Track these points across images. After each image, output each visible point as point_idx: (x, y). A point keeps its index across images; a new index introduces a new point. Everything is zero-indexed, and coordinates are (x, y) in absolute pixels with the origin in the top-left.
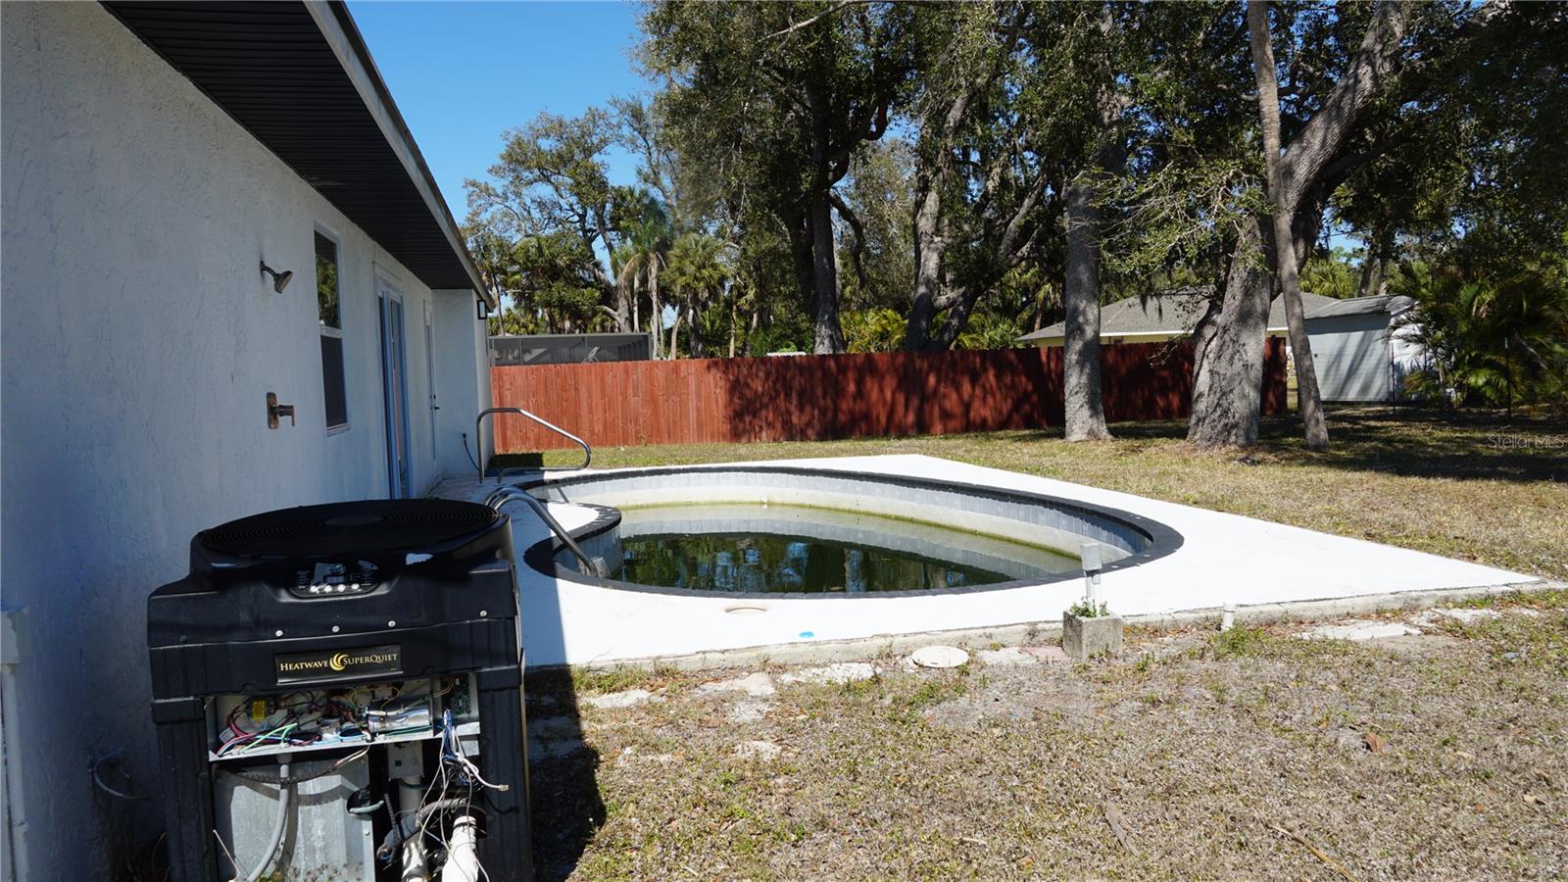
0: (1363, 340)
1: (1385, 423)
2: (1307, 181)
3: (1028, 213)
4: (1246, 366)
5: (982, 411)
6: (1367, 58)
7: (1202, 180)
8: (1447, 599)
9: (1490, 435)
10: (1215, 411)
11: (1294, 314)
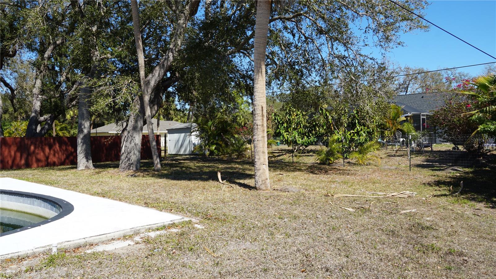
0: (184, 136)
1: (185, 161)
2: (154, 86)
3: (75, 90)
4: (135, 144)
5: (52, 159)
6: (171, 51)
7: (119, 82)
8: (150, 229)
9: (210, 165)
10: (126, 159)
11: (150, 128)
